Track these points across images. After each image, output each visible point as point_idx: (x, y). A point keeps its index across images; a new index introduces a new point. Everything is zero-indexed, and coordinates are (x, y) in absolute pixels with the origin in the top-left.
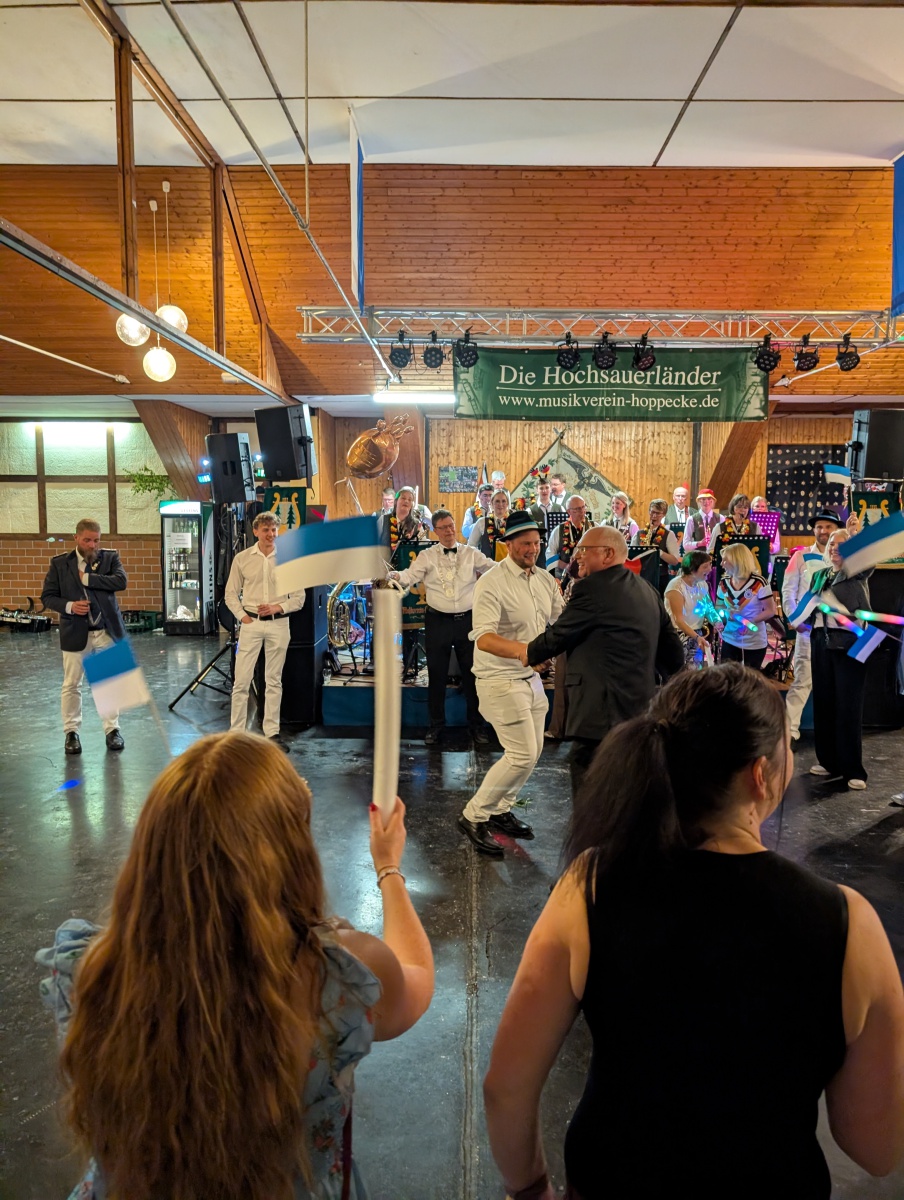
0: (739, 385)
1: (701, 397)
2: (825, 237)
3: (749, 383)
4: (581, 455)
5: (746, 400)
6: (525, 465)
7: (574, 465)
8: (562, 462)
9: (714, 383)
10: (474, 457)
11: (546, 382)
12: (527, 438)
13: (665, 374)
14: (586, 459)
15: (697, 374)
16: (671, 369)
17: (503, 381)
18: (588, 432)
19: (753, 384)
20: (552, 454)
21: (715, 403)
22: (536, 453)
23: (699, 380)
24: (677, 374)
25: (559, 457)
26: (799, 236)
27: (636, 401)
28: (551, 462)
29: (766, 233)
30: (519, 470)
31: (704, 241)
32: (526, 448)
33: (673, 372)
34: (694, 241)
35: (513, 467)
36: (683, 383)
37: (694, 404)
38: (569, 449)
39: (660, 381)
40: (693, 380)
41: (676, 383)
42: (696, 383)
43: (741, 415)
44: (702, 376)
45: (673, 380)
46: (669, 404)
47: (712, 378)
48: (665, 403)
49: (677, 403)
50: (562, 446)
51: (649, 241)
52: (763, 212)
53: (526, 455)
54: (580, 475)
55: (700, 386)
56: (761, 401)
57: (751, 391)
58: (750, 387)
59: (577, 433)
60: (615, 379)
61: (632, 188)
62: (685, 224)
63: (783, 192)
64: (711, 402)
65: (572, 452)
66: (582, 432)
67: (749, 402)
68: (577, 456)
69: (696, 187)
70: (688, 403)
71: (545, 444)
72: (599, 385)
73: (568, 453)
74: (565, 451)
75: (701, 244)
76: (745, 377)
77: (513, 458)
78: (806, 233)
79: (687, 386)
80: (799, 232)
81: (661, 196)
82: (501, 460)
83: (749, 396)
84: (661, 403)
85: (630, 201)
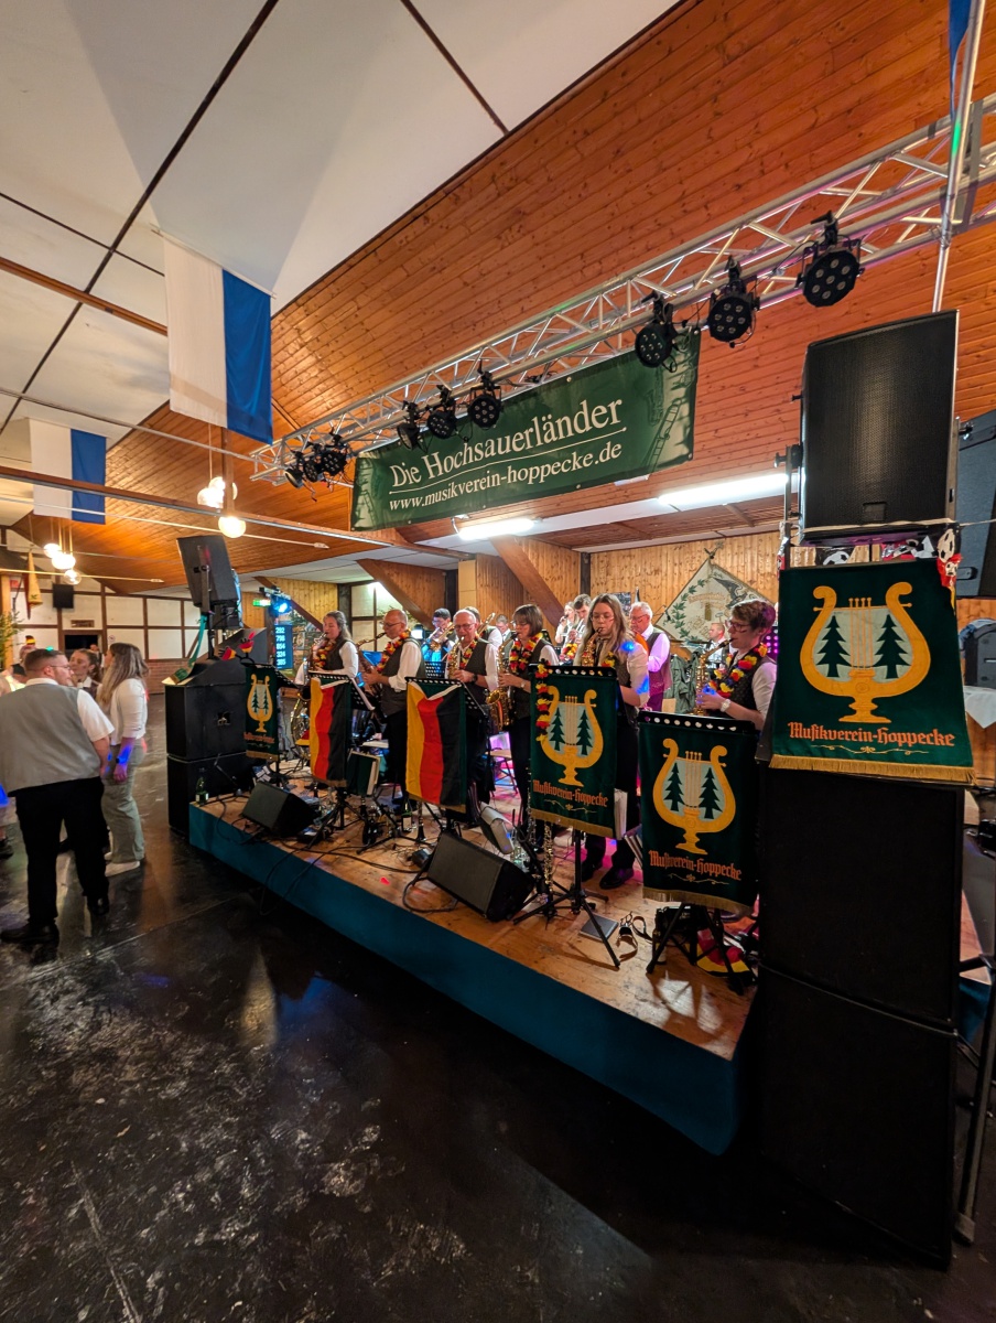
0: (651, 411)
1: (597, 448)
2: (870, 97)
3: (667, 403)
4: (735, 573)
5: (662, 435)
6: (676, 588)
7: (726, 584)
8: (713, 582)
9: (615, 421)
10: (628, 585)
11: (432, 476)
12: (677, 562)
13: (545, 428)
14: (741, 577)
15: (585, 413)
16: (550, 417)
17: (396, 484)
18: (742, 549)
19: (674, 405)
20: (702, 575)
21: (616, 453)
22: (686, 575)
23: (591, 424)
24: (559, 422)
25: (710, 577)
26: (813, 127)
27: (512, 474)
28: (701, 583)
29: (744, 155)
30: (669, 593)
31: (652, 226)
32: (676, 571)
33: (553, 420)
34: (638, 233)
35: (664, 589)
36: (570, 434)
37: (588, 462)
38: (720, 568)
39: (542, 440)
40: (582, 426)
41: (562, 437)
42: (588, 428)
43: (654, 462)
44: (593, 415)
45: (557, 434)
46: (556, 470)
47: (609, 414)
48: (551, 469)
49: (567, 466)
50: (713, 566)
51: (578, 263)
52: (718, 114)
53: (676, 577)
54: (732, 593)
55: (595, 431)
56: (685, 429)
57: (671, 417)
58: (669, 409)
59: (729, 552)
60: (489, 452)
61: (509, 189)
62: (609, 210)
63: (732, 47)
64: (611, 452)
65: (724, 571)
66: (736, 549)
67: (667, 436)
68: (729, 574)
69: (586, 133)
70: (581, 462)
71: (696, 565)
72: (475, 464)
73: (720, 572)
74: (715, 570)
75: (651, 232)
76: (661, 397)
77: (664, 582)
78: (825, 112)
79: (577, 437)
80: (809, 120)
81: (550, 180)
82: (653, 584)
83: (667, 425)
84: (546, 469)
85: (519, 213)
